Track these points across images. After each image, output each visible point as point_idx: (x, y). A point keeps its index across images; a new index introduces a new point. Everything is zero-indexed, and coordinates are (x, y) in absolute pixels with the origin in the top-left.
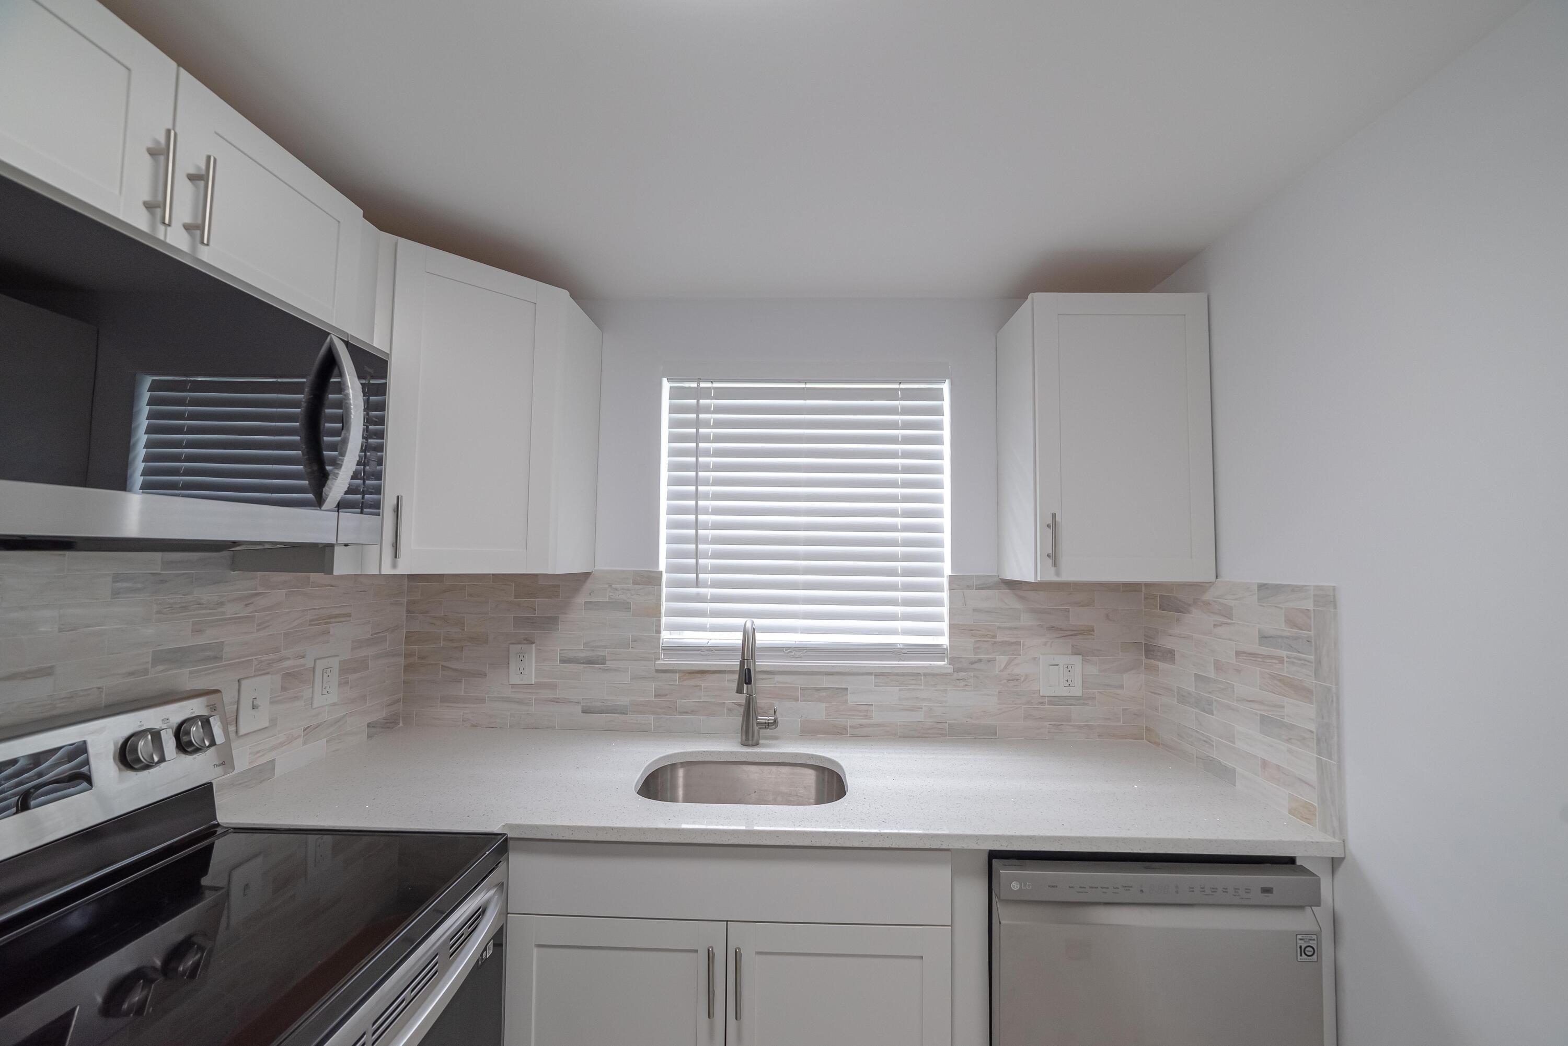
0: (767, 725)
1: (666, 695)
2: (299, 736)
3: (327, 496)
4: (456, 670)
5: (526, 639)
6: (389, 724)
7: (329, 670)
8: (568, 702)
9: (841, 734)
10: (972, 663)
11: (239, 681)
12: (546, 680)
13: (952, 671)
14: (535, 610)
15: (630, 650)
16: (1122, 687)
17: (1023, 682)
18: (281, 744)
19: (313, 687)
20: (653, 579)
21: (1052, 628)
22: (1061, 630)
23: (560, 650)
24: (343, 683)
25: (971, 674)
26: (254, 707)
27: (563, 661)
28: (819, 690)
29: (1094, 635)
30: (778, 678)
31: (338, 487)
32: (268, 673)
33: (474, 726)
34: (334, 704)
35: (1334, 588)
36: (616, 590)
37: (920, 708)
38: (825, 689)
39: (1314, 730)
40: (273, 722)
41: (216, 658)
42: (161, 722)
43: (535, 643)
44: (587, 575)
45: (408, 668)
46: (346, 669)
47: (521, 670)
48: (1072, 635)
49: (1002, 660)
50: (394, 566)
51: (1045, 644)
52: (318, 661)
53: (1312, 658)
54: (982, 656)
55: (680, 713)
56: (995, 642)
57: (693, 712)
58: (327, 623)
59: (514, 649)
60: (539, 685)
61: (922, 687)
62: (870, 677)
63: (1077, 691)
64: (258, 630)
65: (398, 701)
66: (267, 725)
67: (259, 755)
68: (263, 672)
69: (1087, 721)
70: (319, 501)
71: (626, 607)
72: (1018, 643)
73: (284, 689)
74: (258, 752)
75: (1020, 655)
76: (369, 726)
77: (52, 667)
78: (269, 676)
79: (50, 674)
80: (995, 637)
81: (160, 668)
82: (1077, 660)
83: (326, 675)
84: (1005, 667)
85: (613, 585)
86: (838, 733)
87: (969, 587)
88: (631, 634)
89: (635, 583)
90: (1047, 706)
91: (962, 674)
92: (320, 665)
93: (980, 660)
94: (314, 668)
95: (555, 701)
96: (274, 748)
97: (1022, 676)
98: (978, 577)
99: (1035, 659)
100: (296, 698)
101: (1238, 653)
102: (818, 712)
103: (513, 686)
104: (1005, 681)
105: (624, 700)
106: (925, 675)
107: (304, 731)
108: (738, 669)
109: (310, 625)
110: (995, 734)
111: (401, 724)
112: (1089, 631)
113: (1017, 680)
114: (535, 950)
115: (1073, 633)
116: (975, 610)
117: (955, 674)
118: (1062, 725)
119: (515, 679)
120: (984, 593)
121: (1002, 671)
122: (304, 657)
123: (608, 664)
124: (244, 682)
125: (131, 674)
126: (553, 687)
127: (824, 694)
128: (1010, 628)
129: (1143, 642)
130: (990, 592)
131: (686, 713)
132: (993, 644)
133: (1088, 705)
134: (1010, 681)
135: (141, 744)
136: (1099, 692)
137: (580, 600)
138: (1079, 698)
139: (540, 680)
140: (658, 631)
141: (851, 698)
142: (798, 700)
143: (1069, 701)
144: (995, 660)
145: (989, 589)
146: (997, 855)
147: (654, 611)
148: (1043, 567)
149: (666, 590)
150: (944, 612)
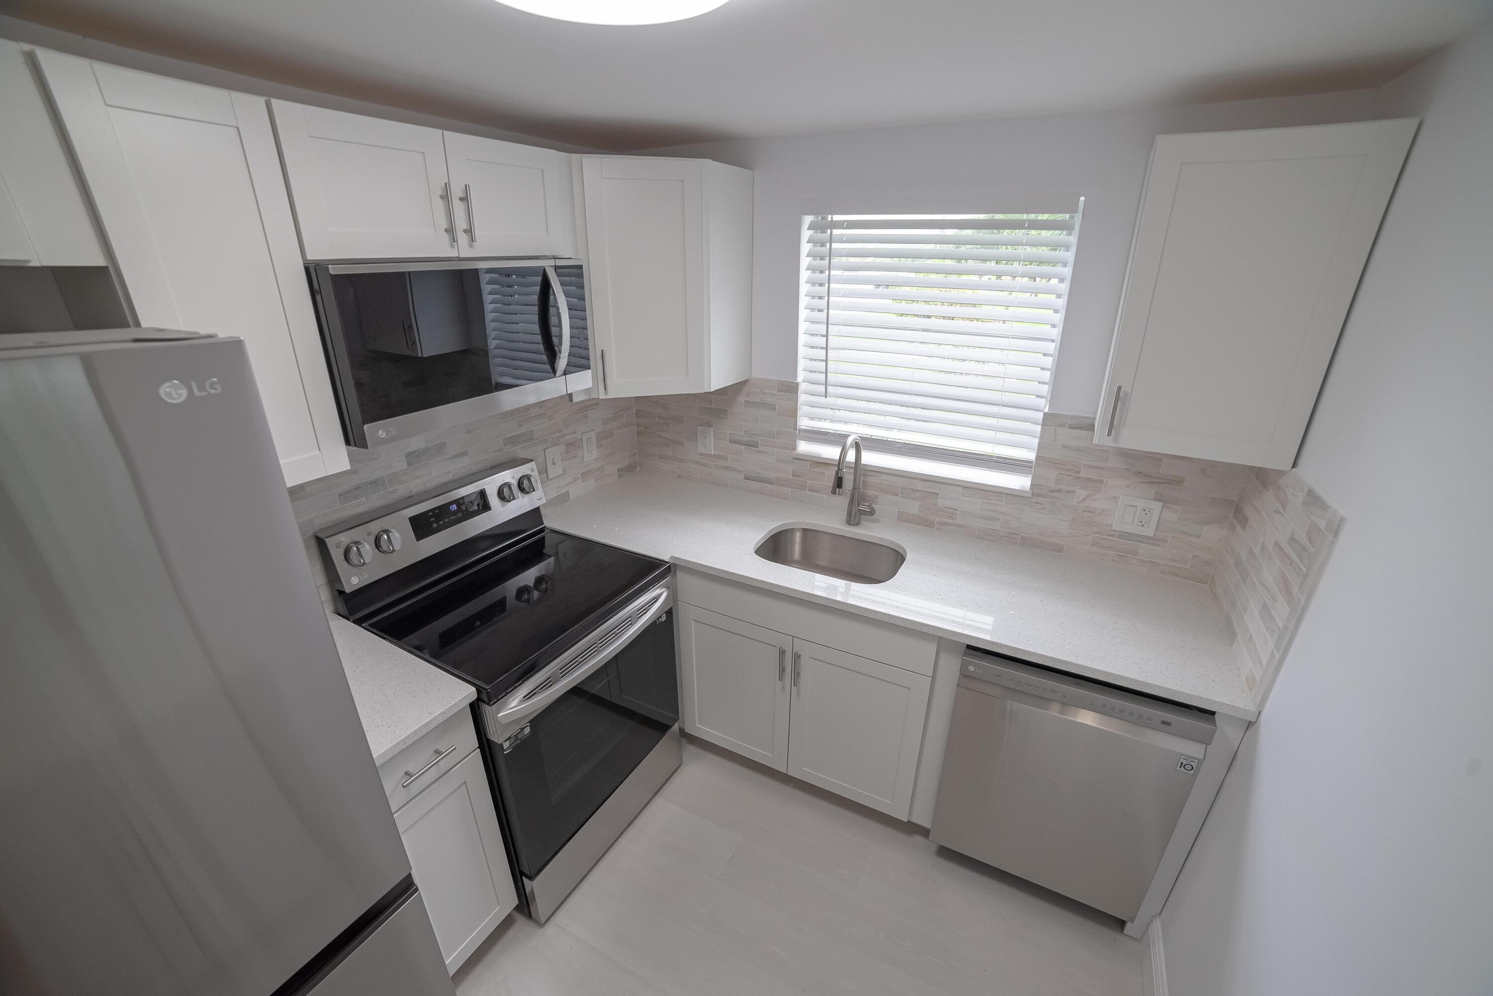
0: (864, 513)
1: (800, 476)
2: (579, 478)
3: (557, 369)
4: (665, 438)
5: (707, 423)
6: (629, 470)
7: (590, 439)
8: (735, 470)
9: (929, 527)
10: (1052, 491)
11: (544, 450)
12: (721, 453)
13: (1030, 495)
14: (712, 403)
15: (776, 440)
16: (1198, 536)
17: (1097, 515)
18: (571, 483)
19: (583, 450)
20: (792, 389)
21: (1139, 473)
22: (1148, 476)
23: (730, 434)
24: (600, 446)
25: (1049, 500)
26: (554, 464)
27: (731, 442)
28: (916, 491)
29: (1182, 486)
30: (883, 477)
31: (562, 362)
32: (557, 445)
33: (679, 476)
34: (596, 459)
35: (1342, 520)
36: (766, 394)
37: (998, 519)
38: (920, 491)
39: (1281, 627)
40: (565, 471)
41: (531, 439)
42: (511, 478)
43: (712, 426)
44: (746, 382)
45: (639, 433)
46: (601, 437)
47: (705, 445)
48: (1159, 483)
49: (1082, 493)
50: (606, 394)
51: (1128, 487)
52: (583, 435)
53: (1305, 570)
54: (1062, 487)
55: (810, 490)
56: (1078, 478)
57: (818, 491)
58: (585, 411)
59: (700, 428)
60: (715, 456)
61: (1003, 504)
62: (959, 488)
63: (1149, 531)
64: (549, 421)
65: (635, 455)
66: (562, 473)
67: (560, 488)
68: (555, 444)
69: (1153, 558)
70: (554, 371)
71: (772, 407)
72: (1101, 481)
73: (567, 452)
74: (560, 487)
75: (1101, 492)
76: (619, 470)
77: (466, 451)
78: (558, 446)
79: (467, 454)
80: (1079, 472)
81: (508, 447)
82: (1157, 506)
83: (589, 443)
84: (1084, 500)
85: (764, 391)
86: (928, 526)
87: (1062, 425)
88: (776, 429)
89: (779, 390)
90: (1116, 539)
91: (1040, 499)
92: (585, 437)
93: (1060, 491)
94: (582, 439)
95: (727, 468)
96: (566, 485)
97: (1099, 510)
98: (1073, 417)
99: (1114, 497)
100: (575, 457)
101: (1276, 543)
102: (913, 507)
103: (701, 454)
104: (1081, 511)
105: (771, 475)
106: (1007, 494)
107: (582, 475)
108: (854, 466)
109: (576, 414)
110: (1061, 551)
111: (638, 469)
112: (1179, 482)
113: (1093, 512)
114: (693, 622)
115: (1160, 481)
116: (1064, 446)
117: (1034, 498)
118: (1127, 556)
119: (701, 450)
120: (1076, 432)
121: (1079, 502)
122: (575, 433)
123: (761, 448)
124: (546, 451)
125: (496, 451)
126: (726, 458)
127: (919, 495)
128: (1095, 467)
129: (1236, 501)
130: (1082, 432)
131: (814, 491)
132: (1075, 478)
133: (1157, 545)
134: (1085, 513)
135: (505, 489)
136: (1173, 537)
137: (742, 399)
138: (1149, 538)
139: (717, 453)
140: (795, 429)
141: (940, 502)
142: (897, 496)
143: (1139, 538)
144: (1074, 492)
145: (1081, 428)
146: (969, 647)
147: (793, 414)
148: (1109, 434)
149: (802, 398)
150: (1035, 442)
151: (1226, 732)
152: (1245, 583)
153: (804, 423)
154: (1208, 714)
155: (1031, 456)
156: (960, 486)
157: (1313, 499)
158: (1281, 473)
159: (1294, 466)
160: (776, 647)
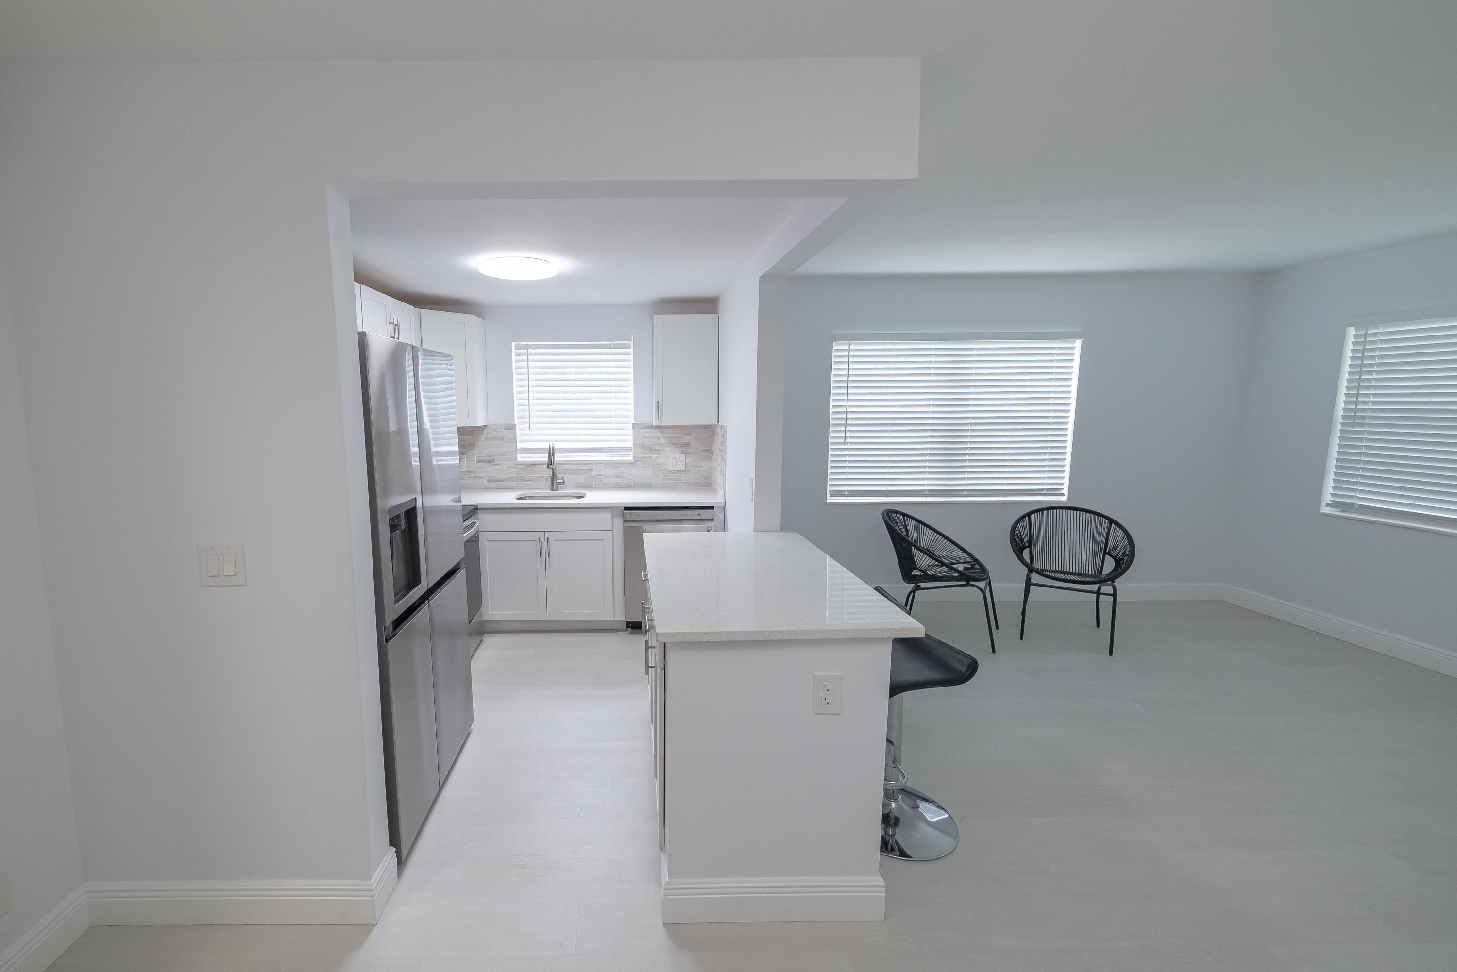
0: (560, 483)
8: (481, 478)
9: (591, 487)
10: (642, 458)
12: (471, 469)
13: (633, 461)
14: (465, 441)
15: (505, 456)
16: (701, 467)
17: (662, 465)
20: (512, 427)
21: (674, 444)
22: (677, 444)
23: (476, 457)
25: (642, 463)
27: (477, 462)
28: (582, 471)
30: (565, 466)
36: (498, 432)
37: (622, 477)
38: (584, 470)
43: (465, 455)
44: (486, 426)
48: (682, 446)
49: (654, 457)
51: (671, 450)
55: (526, 481)
56: (651, 449)
57: (532, 480)
60: (468, 472)
61: (622, 468)
62: (602, 465)
63: (683, 468)
69: (687, 480)
71: (502, 439)
72: (661, 450)
75: (661, 455)
80: (651, 447)
82: (684, 456)
84: (656, 459)
85: (496, 430)
87: (640, 428)
88: (505, 450)
89: (505, 429)
90: (672, 474)
91: (638, 463)
93: (645, 457)
95: (475, 478)
97: (662, 463)
98: (644, 424)
99: (667, 456)
102: (581, 479)
104: (655, 465)
105: (504, 477)
106: (624, 463)
108: (548, 458)
110: (651, 486)
112: (689, 445)
113: (660, 464)
114: (487, 543)
116: (643, 437)
117: (635, 463)
118: (678, 482)
120: (647, 430)
121: (654, 461)
123: (496, 462)
126: (474, 472)
127: (584, 472)
128: (658, 444)
129: (710, 448)
130: (650, 430)
133: (688, 474)
134: (657, 465)
136: (692, 469)
137: (483, 436)
138: (684, 471)
139: (469, 469)
140: (516, 448)
141: (594, 473)
142: (573, 474)
143: (680, 472)
144: (651, 457)
145: (649, 428)
146: (626, 508)
147: (514, 440)
148: (658, 419)
149: (518, 432)
150: (631, 438)
151: (717, 514)
152: (716, 471)
153: (520, 446)
154: (712, 508)
155: (630, 444)
156: (602, 463)
157: (722, 426)
158: (715, 425)
159: (718, 422)
160: (536, 541)
